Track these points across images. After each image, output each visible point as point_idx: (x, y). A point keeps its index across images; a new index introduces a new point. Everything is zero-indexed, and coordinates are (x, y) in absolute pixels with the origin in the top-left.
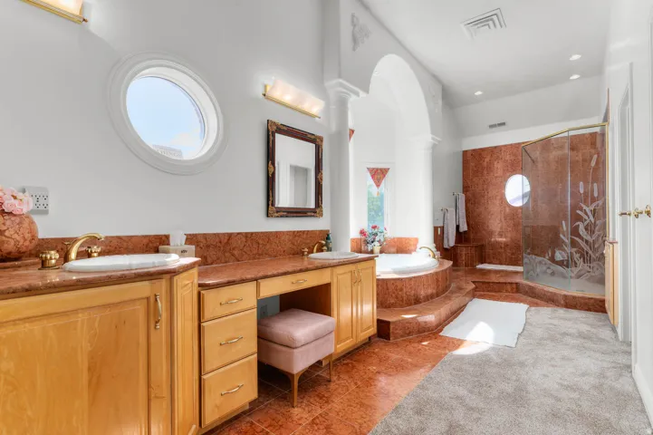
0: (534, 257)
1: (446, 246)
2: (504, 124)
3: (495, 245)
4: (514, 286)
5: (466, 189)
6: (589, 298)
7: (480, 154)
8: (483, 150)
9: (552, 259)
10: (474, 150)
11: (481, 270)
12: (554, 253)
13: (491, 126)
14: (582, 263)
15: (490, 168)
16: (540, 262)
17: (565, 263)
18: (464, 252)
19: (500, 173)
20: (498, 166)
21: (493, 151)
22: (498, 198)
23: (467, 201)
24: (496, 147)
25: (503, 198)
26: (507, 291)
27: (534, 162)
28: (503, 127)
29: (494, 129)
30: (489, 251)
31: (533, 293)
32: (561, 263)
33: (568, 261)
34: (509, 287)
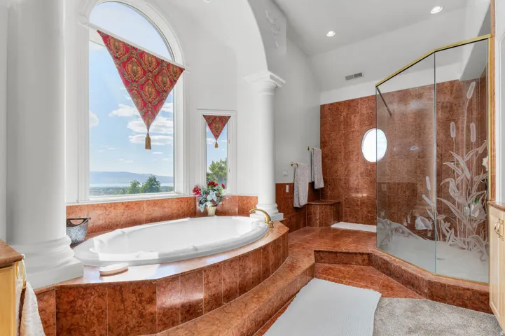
0: (389, 222)
1: (296, 205)
2: (360, 75)
3: (352, 203)
4: (366, 257)
5: (323, 144)
6: (464, 289)
7: (337, 108)
8: (339, 103)
9: (412, 227)
10: (331, 104)
11: (336, 230)
12: (414, 218)
13: (348, 78)
14: (453, 236)
15: (347, 123)
16: (396, 230)
17: (429, 234)
18: (318, 211)
19: (357, 127)
20: (356, 119)
21: (350, 104)
22: (355, 153)
23: (324, 158)
24: (352, 100)
25: (360, 154)
26: (357, 263)
27: (391, 115)
28: (359, 79)
29: (350, 81)
30: (345, 208)
31: (388, 269)
32: (423, 234)
33: (433, 231)
34: (359, 259)
